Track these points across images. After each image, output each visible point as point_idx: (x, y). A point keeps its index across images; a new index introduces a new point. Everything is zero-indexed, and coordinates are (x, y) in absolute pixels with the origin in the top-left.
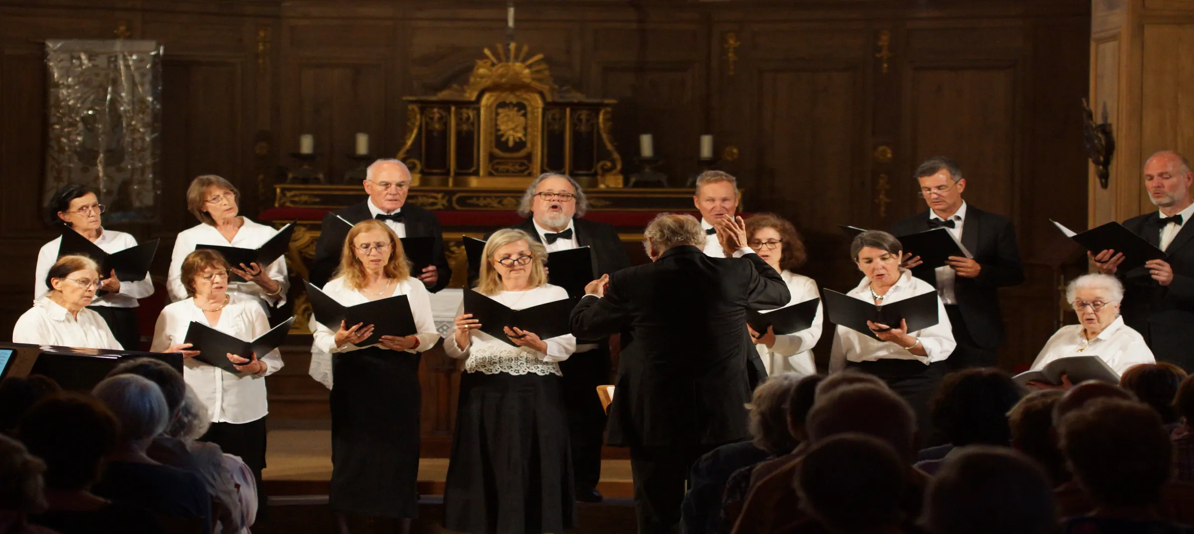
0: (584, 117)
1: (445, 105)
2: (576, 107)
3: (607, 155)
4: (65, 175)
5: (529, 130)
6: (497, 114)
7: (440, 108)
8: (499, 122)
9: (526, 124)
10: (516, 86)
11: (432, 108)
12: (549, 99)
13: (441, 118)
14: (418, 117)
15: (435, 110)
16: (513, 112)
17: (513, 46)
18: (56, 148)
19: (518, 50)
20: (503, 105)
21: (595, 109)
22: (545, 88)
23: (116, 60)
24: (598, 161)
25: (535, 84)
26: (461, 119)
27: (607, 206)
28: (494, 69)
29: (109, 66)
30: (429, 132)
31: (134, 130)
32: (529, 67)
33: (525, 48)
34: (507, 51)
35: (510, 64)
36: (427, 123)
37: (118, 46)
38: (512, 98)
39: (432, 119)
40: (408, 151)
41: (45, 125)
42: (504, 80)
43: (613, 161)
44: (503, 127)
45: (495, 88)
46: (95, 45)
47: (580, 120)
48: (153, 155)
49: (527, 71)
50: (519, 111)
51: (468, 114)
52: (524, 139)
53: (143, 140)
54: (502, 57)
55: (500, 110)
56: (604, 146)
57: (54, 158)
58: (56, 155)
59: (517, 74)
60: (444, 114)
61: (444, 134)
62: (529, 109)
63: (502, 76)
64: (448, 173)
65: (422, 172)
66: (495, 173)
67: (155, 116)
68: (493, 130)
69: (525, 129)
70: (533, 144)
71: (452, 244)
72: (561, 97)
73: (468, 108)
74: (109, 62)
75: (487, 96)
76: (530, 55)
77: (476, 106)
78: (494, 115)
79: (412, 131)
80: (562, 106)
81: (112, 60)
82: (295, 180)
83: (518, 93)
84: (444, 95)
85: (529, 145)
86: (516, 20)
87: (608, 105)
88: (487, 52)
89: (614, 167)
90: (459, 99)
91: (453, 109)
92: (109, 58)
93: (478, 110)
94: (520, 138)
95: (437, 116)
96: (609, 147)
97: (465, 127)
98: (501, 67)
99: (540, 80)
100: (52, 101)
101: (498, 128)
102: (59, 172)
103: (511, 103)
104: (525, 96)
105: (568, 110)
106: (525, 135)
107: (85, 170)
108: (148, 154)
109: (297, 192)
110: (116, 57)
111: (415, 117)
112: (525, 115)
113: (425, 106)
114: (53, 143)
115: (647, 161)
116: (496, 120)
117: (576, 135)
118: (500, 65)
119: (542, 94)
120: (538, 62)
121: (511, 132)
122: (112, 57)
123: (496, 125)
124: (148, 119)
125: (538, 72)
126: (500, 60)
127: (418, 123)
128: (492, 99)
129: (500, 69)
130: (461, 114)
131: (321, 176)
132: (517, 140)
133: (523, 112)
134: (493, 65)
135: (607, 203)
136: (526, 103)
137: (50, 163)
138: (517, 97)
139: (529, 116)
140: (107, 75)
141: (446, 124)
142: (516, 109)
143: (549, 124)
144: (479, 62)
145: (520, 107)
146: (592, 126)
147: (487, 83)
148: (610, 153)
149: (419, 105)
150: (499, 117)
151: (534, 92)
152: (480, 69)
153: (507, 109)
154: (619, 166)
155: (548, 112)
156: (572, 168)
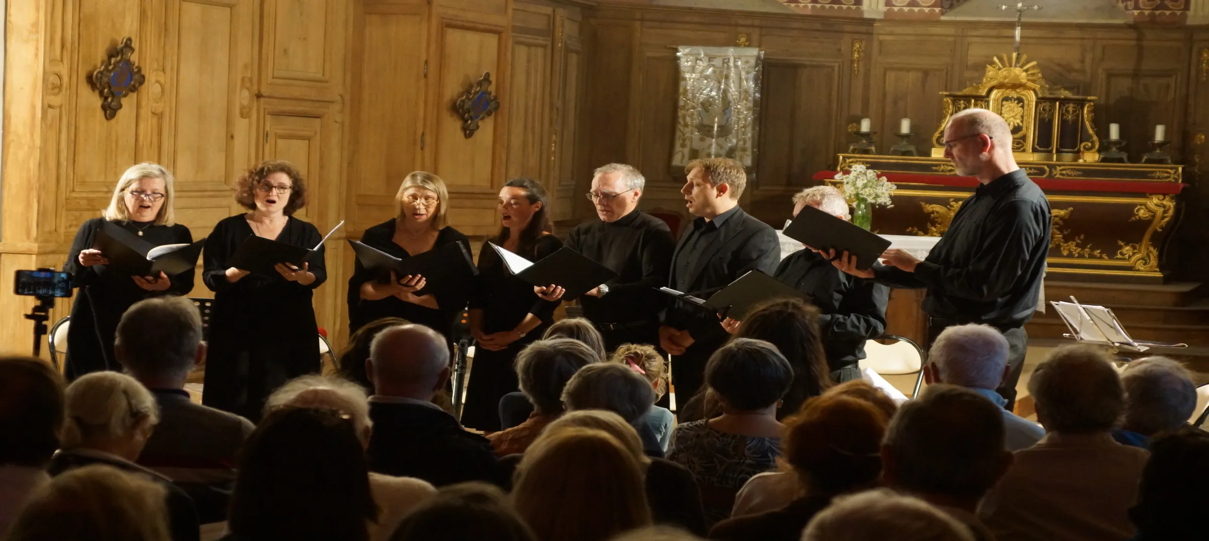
0: (1071, 109)
1: (968, 98)
2: (1064, 101)
3: (1089, 138)
4: (688, 143)
5: (1025, 118)
6: (1002, 106)
7: (964, 100)
8: (1003, 112)
9: (1023, 113)
10: (1016, 86)
11: (960, 100)
12: (1040, 96)
14: (951, 107)
15: (962, 102)
16: (1013, 104)
17: (1014, 55)
18: (682, 124)
19: (1018, 59)
20: (1006, 99)
21: (1081, 103)
22: (1037, 87)
23: (729, 61)
24: (1081, 143)
25: (1030, 84)
27: (1078, 176)
28: (1000, 72)
29: (723, 65)
31: (739, 113)
32: (1026, 71)
33: (1024, 57)
34: (1010, 59)
35: (1012, 68)
37: (731, 51)
38: (1013, 94)
41: (675, 107)
42: (1007, 80)
43: (1093, 143)
45: (1000, 86)
46: (713, 50)
47: (1067, 111)
48: (753, 129)
49: (1024, 74)
50: (1018, 103)
52: (1021, 124)
53: (746, 120)
54: (1006, 63)
55: (1004, 103)
56: (1087, 131)
57: (681, 131)
58: (682, 128)
59: (1017, 76)
62: (1026, 102)
63: (1005, 78)
67: (755, 101)
69: (1022, 117)
70: (1027, 128)
71: (951, 200)
72: (1050, 94)
73: (982, 101)
74: (724, 63)
75: (995, 92)
76: (1027, 62)
77: (987, 99)
78: (1000, 106)
80: (1053, 100)
81: (726, 61)
82: (854, 151)
83: (1018, 90)
84: (967, 91)
85: (1024, 129)
86: (1021, 37)
87: (1090, 101)
88: (995, 59)
90: (974, 94)
91: (973, 101)
92: (724, 60)
93: (989, 102)
94: (1018, 124)
96: (1091, 131)
98: (1005, 71)
99: (1034, 81)
100: (681, 90)
102: (684, 140)
103: (1013, 98)
104: (1023, 92)
105: (1057, 104)
106: (1022, 122)
107: (702, 140)
108: (749, 129)
109: (854, 160)
110: (729, 59)
111: (948, 108)
112: (1022, 107)
113: (954, 99)
114: (681, 120)
115: (1115, 143)
116: (1001, 110)
117: (1063, 123)
118: (1004, 69)
119: (1035, 91)
120: (1033, 67)
121: (1012, 119)
122: (725, 59)
124: (750, 105)
125: (1033, 74)
126: (1004, 65)
128: (999, 95)
129: (1004, 72)
131: (873, 148)
132: (1016, 125)
133: (1021, 104)
134: (999, 69)
135: (1080, 173)
136: (1024, 98)
137: (678, 134)
138: (1017, 93)
139: (1026, 107)
140: (721, 72)
142: (1016, 102)
143: (1040, 114)
144: (989, 67)
145: (1020, 100)
146: (1078, 116)
147: (994, 83)
148: (1091, 137)
149: (952, 98)
150: (1003, 108)
151: (1029, 90)
152: (991, 72)
153: (1010, 102)
154: (1097, 146)
155: (1040, 105)
156: (1058, 146)
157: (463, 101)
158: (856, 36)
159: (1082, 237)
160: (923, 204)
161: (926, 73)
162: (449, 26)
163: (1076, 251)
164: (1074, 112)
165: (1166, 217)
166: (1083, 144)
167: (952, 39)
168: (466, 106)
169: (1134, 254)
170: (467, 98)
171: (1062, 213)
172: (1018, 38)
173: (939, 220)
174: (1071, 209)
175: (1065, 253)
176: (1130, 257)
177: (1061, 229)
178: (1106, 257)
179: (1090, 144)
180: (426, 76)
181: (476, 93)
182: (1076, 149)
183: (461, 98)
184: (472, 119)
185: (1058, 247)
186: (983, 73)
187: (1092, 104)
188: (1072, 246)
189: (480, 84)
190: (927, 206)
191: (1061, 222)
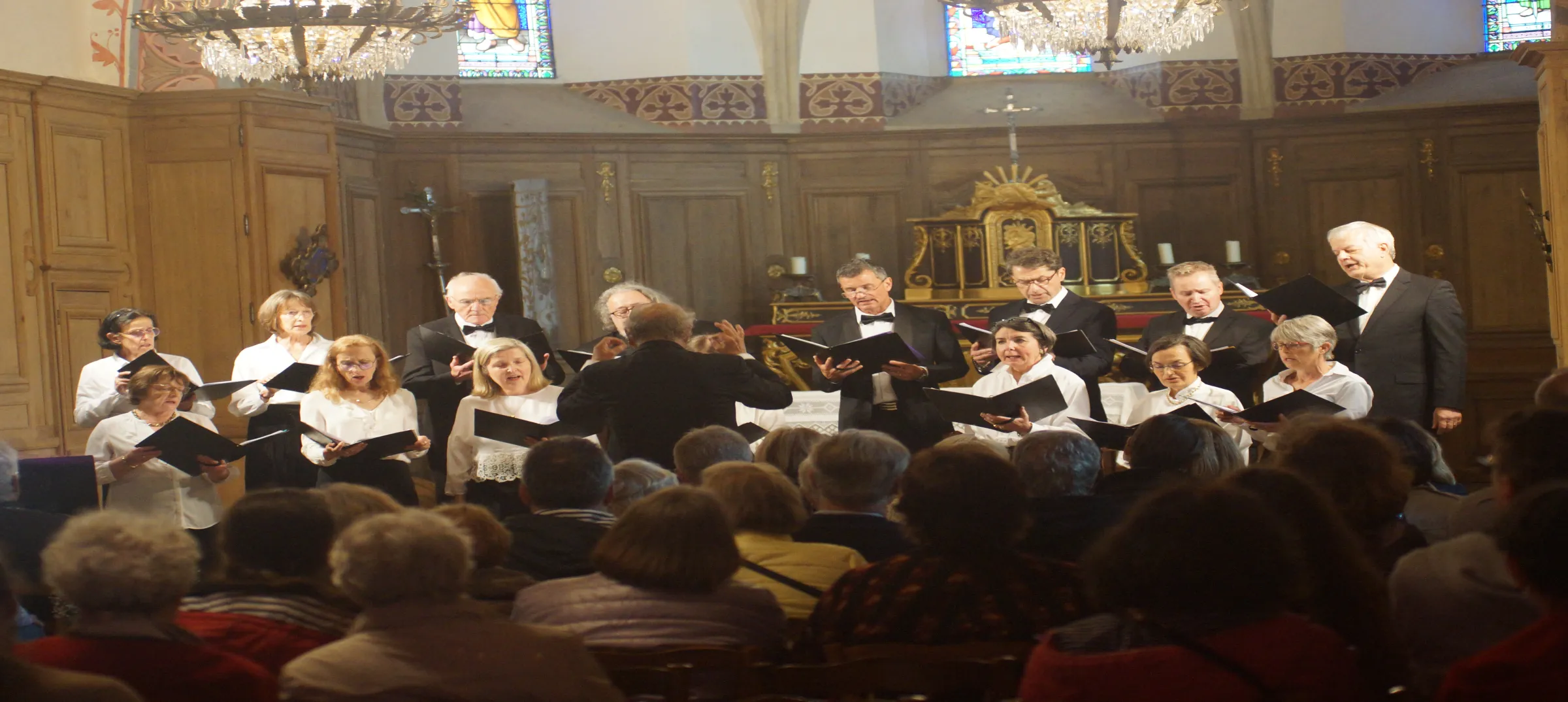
0: (1101, 230)
1: (950, 225)
2: (1091, 221)
3: (1131, 264)
6: (1004, 231)
7: (945, 228)
8: (1006, 238)
9: (1036, 238)
10: (1021, 205)
11: (939, 228)
12: (1057, 215)
13: (947, 237)
14: (925, 237)
15: (942, 230)
16: (1021, 229)
17: (1014, 168)
19: (1020, 172)
20: (1009, 222)
21: (1115, 222)
22: (1052, 204)
24: (1121, 270)
25: (1040, 201)
26: (967, 237)
27: (1128, 311)
28: (996, 189)
30: (937, 251)
32: (1035, 185)
33: (1029, 170)
34: (1009, 172)
35: (1013, 183)
36: (934, 242)
38: (1019, 216)
39: (939, 238)
40: (916, 269)
42: (1007, 199)
43: (1139, 270)
44: (1010, 243)
45: (998, 207)
49: (1033, 189)
50: (1027, 227)
51: (973, 231)
54: (1004, 178)
55: (1007, 227)
56: (1128, 255)
59: (1021, 193)
60: (951, 233)
61: (952, 251)
62: (1037, 224)
63: (1004, 196)
64: (958, 287)
65: (933, 286)
66: (1005, 284)
68: (1000, 245)
72: (1071, 213)
73: (973, 227)
75: (991, 215)
76: (1034, 175)
77: (981, 224)
78: (1000, 231)
79: (919, 249)
80: (1076, 220)
83: (1024, 211)
84: (948, 216)
86: (1019, 146)
87: (1127, 218)
88: (987, 174)
89: (1140, 274)
90: (963, 218)
91: (959, 228)
93: (983, 228)
95: (943, 235)
96: (1134, 256)
97: (971, 244)
98: (1004, 187)
99: (1046, 198)
101: (1006, 243)
103: (1017, 220)
104: (1032, 213)
105: (1082, 225)
111: (922, 238)
112: (1034, 230)
113: (931, 227)
116: (1003, 236)
117: (1094, 247)
118: (1001, 185)
119: (1048, 210)
120: (1043, 181)
123: (1004, 241)
125: (1043, 189)
126: (1002, 181)
127: (925, 243)
128: (997, 217)
129: (1001, 190)
130: (967, 232)
133: (1031, 227)
134: (995, 186)
135: (1129, 307)
136: (1034, 220)
138: (1024, 214)
139: (1039, 231)
141: (953, 242)
142: (1024, 225)
143: (1060, 238)
144: (980, 185)
145: (1028, 223)
146: (1112, 237)
147: (988, 204)
148: (1135, 262)
149: (926, 226)
150: (1005, 233)
151: (1040, 209)
152: (982, 189)
153: (1014, 225)
154: (1145, 274)
155: (1058, 227)
156: (1091, 277)
157: (299, 261)
158: (764, 157)
161: (873, 197)
162: (270, 171)
164: (1106, 233)
166: (1126, 272)
167: (905, 153)
168: (302, 268)
170: (303, 257)
172: (1014, 147)
179: (1134, 272)
180: (247, 234)
181: (313, 250)
182: (1116, 279)
183: (296, 259)
184: (308, 282)
186: (972, 191)
187: (1131, 222)
189: (315, 239)
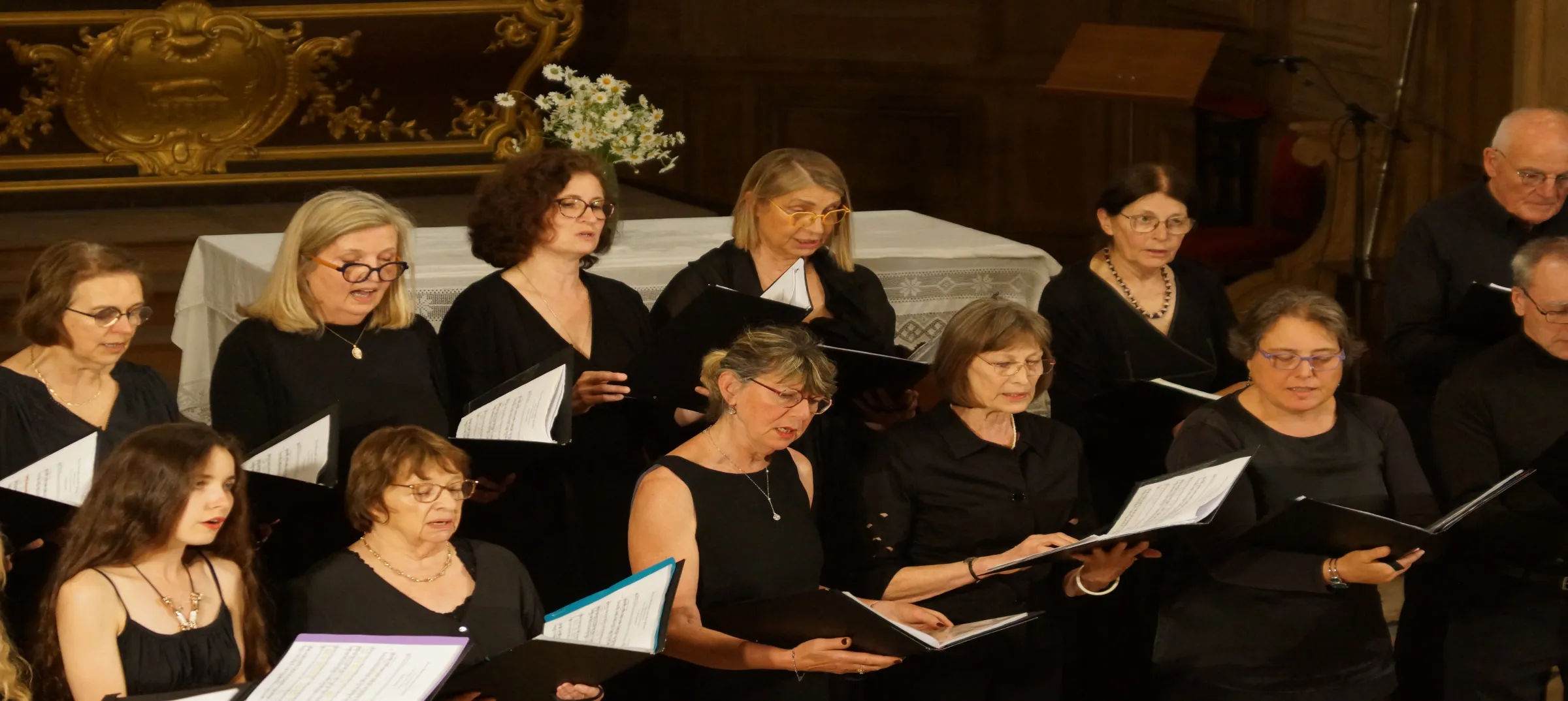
159: (376, 94)
160: (14, 44)
163: (363, 127)
165: (565, 39)
169: (489, 124)
171: (338, 44)
173: (53, 81)
174: (357, 33)
175: (338, 134)
176: (480, 131)
177: (330, 82)
178: (428, 137)
185: (322, 121)
188: (353, 116)
190: (25, 48)
191: (333, 66)
